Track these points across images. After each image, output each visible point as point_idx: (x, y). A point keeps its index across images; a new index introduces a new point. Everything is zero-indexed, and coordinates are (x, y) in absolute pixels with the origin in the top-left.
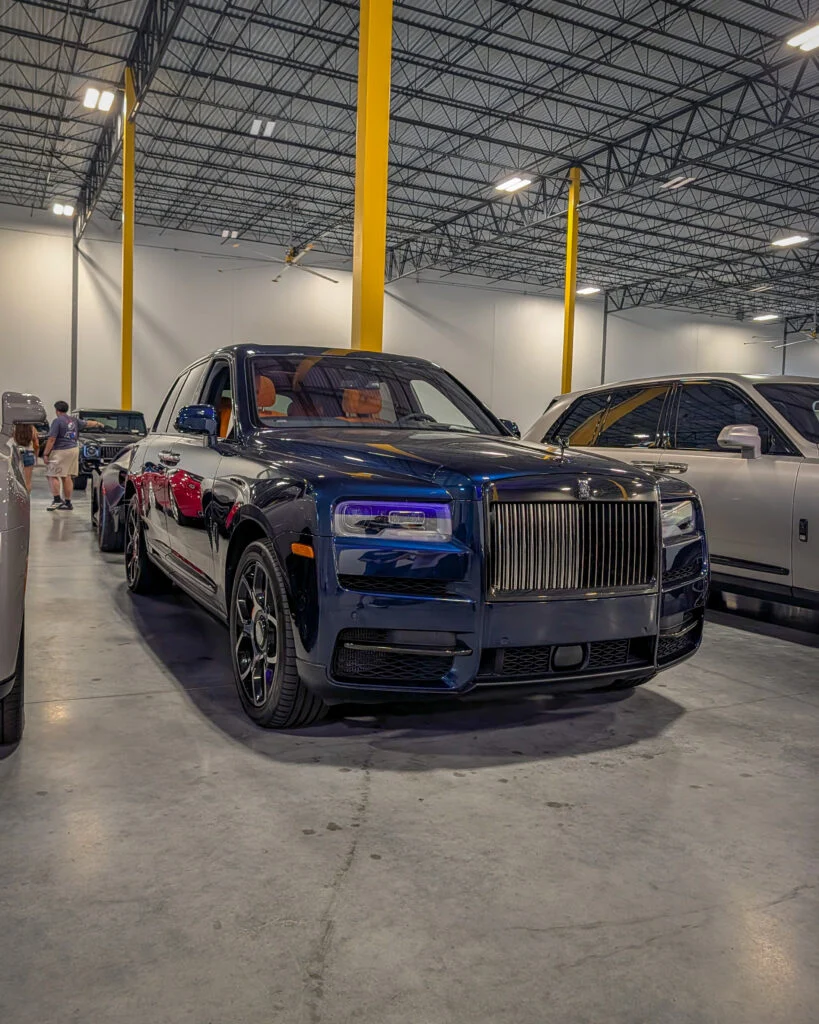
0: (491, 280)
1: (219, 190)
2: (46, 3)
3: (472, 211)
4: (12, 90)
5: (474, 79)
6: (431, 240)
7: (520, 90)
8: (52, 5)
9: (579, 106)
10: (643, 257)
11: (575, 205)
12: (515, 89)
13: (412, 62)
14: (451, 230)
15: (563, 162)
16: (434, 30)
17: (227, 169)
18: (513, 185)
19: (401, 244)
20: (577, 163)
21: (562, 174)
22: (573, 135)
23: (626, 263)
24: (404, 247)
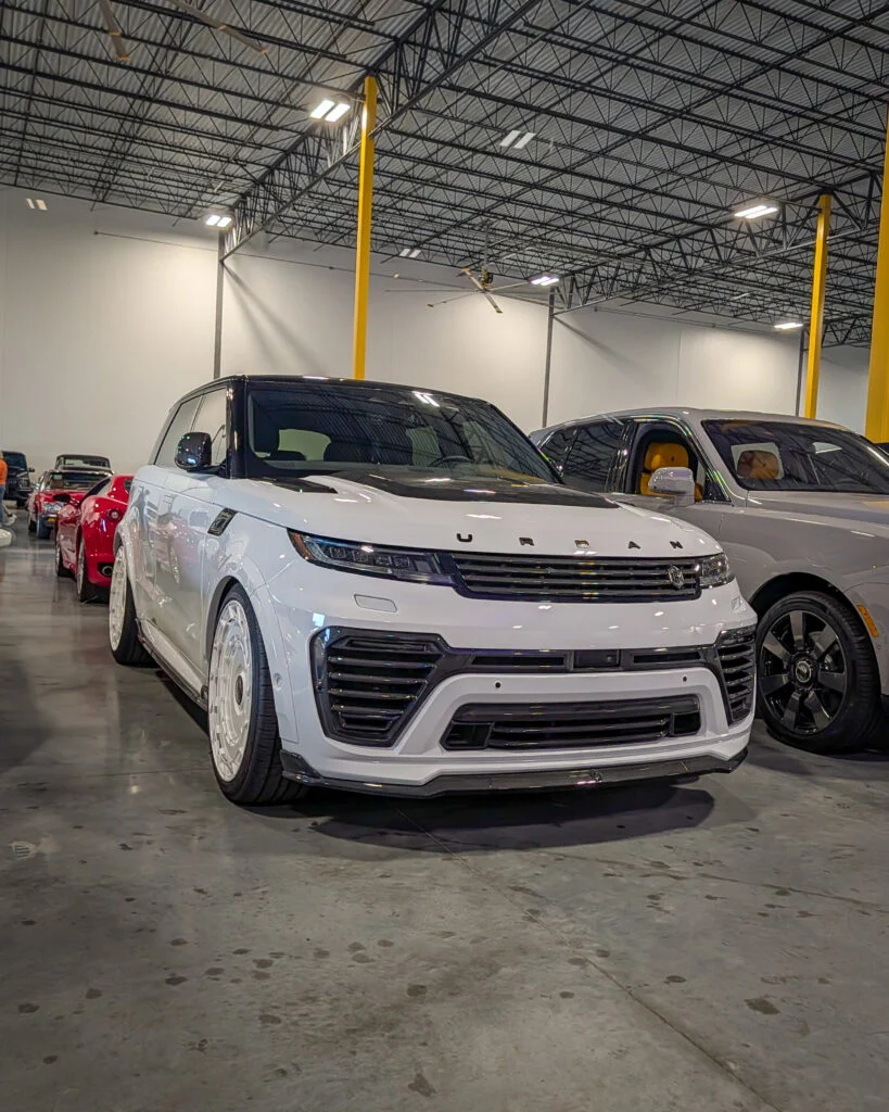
0: (678, 310)
1: (405, 205)
2: (285, 4)
3: (686, 236)
4: (220, 94)
5: (750, 101)
6: (629, 266)
7: (795, 114)
8: (292, 6)
9: (855, 132)
10: (862, 290)
11: (825, 236)
12: (790, 112)
13: (688, 82)
14: (656, 255)
15: (814, 188)
16: (727, 51)
17: (425, 182)
18: (756, 212)
19: (587, 268)
20: (828, 190)
21: (810, 202)
22: (836, 161)
23: (842, 297)
24: (591, 271)
